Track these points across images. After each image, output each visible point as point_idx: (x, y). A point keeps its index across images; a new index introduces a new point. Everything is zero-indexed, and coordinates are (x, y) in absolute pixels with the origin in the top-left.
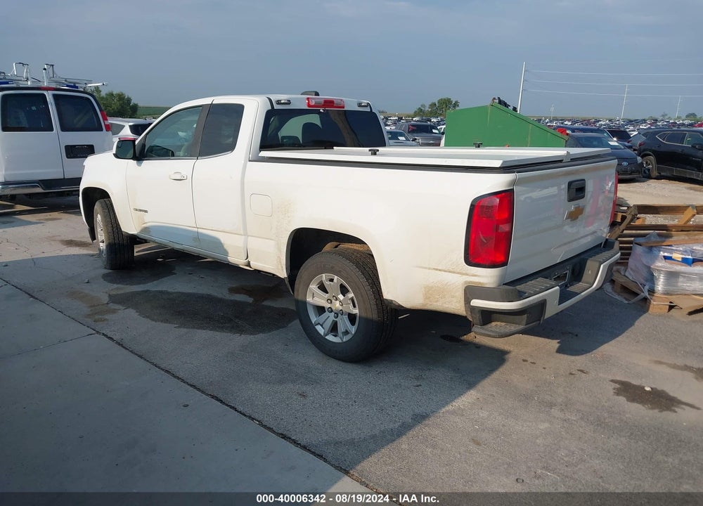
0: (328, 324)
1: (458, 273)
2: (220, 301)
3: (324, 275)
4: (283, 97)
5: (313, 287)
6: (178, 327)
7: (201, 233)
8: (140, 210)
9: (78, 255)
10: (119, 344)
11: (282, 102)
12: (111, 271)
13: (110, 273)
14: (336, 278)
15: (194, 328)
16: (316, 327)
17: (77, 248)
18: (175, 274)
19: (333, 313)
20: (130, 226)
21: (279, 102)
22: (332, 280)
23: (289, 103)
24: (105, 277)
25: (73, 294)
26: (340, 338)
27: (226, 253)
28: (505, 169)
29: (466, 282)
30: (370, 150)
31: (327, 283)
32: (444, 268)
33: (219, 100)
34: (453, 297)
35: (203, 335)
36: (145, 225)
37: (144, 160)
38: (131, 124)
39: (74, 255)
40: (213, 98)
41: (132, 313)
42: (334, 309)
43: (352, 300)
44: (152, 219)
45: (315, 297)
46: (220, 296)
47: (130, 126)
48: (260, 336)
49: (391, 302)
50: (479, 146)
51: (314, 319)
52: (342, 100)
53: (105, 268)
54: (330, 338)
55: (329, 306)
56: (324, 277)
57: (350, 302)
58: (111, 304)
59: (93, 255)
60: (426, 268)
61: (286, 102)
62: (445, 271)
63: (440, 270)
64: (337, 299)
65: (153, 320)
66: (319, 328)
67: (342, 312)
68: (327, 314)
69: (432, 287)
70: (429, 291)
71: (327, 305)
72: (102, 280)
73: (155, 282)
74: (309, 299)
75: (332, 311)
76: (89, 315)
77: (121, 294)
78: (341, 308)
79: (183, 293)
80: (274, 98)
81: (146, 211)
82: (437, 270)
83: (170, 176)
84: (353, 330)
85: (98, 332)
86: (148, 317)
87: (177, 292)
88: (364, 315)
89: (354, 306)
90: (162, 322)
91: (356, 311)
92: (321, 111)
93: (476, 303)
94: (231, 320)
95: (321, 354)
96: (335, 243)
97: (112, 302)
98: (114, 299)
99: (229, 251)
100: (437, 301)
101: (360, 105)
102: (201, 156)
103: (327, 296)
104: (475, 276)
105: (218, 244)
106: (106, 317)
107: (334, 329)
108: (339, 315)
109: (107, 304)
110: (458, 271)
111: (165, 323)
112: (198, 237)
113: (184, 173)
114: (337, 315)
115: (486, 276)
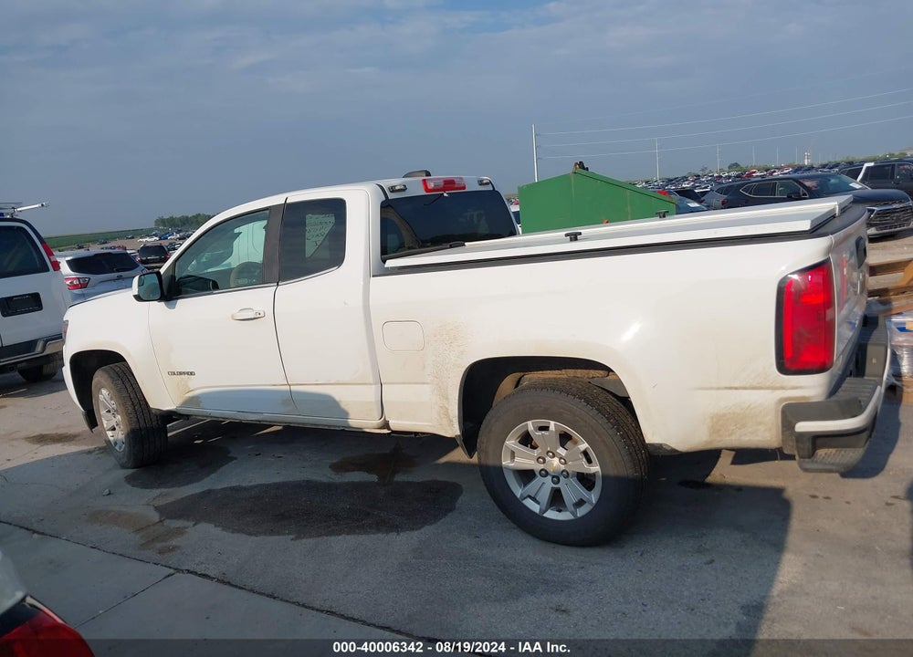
0: (545, 495)
1: (768, 388)
2: (329, 487)
3: (530, 423)
4: (397, 182)
5: (511, 443)
6: (296, 538)
7: (298, 393)
8: (180, 373)
9: (66, 455)
10: (223, 582)
11: (397, 188)
12: (135, 470)
13: (133, 474)
14: (552, 424)
15: (320, 535)
16: (524, 502)
17: (59, 446)
18: (236, 459)
19: (549, 478)
20: (162, 397)
21: (393, 190)
22: (545, 428)
23: (404, 190)
24: (129, 479)
25: (96, 517)
26: (572, 513)
27: (345, 414)
28: (816, 230)
29: (781, 400)
30: (567, 235)
31: (536, 435)
32: (742, 385)
33: (295, 197)
34: (760, 423)
35: (342, 544)
36: (190, 394)
37: (177, 299)
38: (69, 258)
39: (60, 456)
40: (284, 196)
41: (208, 530)
42: (550, 470)
43: (585, 453)
44: (203, 383)
45: (515, 457)
46: (324, 480)
47: (68, 262)
48: (428, 530)
49: (659, 447)
50: (663, 216)
51: (518, 491)
52: (461, 178)
53: (123, 467)
54: (551, 514)
55: (542, 466)
56: (530, 425)
57: (581, 456)
58: (168, 521)
59: (90, 452)
60: (712, 388)
61: (402, 187)
62: (745, 388)
63: (736, 388)
64: (554, 456)
65: (250, 534)
66: (529, 503)
67: (566, 474)
68: (538, 480)
69: (724, 415)
70: (718, 421)
71: (537, 467)
72: (129, 487)
73: (213, 476)
74: (506, 462)
75: (547, 474)
76: (142, 545)
77: (171, 503)
78: (563, 467)
79: (267, 486)
80: (387, 183)
81: (192, 374)
82: (731, 388)
83: (232, 316)
84: (594, 497)
85: (178, 570)
86: (238, 531)
87: (256, 486)
88: (612, 472)
89: (589, 461)
90: (265, 535)
91: (595, 468)
92: (445, 195)
93: (803, 427)
94: (369, 514)
95: (537, 542)
96: (518, 375)
97: (168, 518)
98: (167, 512)
99: (350, 412)
100: (730, 435)
101: (481, 183)
102: (283, 281)
103: (536, 453)
104: (796, 388)
105: (330, 403)
106: (174, 542)
107: (556, 499)
108: (562, 478)
109: (161, 521)
110: (768, 384)
111: (270, 535)
112: (291, 398)
113: (259, 308)
114: (556, 479)
115: (811, 386)
